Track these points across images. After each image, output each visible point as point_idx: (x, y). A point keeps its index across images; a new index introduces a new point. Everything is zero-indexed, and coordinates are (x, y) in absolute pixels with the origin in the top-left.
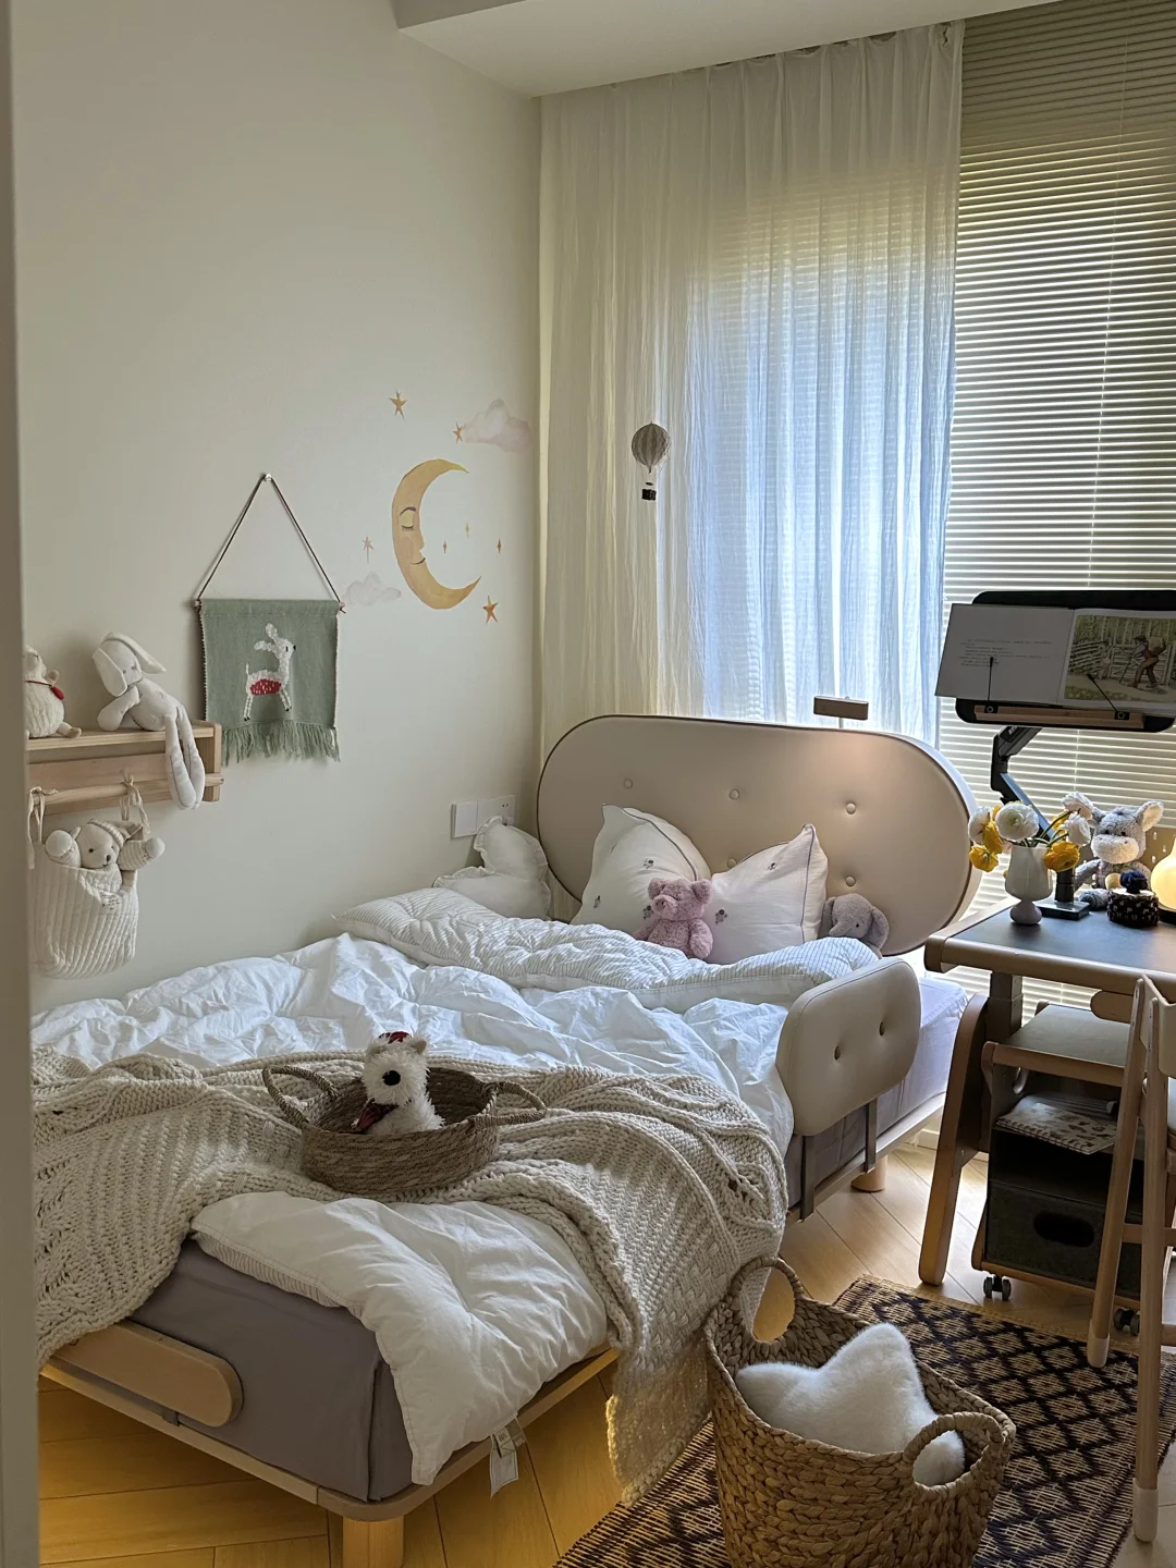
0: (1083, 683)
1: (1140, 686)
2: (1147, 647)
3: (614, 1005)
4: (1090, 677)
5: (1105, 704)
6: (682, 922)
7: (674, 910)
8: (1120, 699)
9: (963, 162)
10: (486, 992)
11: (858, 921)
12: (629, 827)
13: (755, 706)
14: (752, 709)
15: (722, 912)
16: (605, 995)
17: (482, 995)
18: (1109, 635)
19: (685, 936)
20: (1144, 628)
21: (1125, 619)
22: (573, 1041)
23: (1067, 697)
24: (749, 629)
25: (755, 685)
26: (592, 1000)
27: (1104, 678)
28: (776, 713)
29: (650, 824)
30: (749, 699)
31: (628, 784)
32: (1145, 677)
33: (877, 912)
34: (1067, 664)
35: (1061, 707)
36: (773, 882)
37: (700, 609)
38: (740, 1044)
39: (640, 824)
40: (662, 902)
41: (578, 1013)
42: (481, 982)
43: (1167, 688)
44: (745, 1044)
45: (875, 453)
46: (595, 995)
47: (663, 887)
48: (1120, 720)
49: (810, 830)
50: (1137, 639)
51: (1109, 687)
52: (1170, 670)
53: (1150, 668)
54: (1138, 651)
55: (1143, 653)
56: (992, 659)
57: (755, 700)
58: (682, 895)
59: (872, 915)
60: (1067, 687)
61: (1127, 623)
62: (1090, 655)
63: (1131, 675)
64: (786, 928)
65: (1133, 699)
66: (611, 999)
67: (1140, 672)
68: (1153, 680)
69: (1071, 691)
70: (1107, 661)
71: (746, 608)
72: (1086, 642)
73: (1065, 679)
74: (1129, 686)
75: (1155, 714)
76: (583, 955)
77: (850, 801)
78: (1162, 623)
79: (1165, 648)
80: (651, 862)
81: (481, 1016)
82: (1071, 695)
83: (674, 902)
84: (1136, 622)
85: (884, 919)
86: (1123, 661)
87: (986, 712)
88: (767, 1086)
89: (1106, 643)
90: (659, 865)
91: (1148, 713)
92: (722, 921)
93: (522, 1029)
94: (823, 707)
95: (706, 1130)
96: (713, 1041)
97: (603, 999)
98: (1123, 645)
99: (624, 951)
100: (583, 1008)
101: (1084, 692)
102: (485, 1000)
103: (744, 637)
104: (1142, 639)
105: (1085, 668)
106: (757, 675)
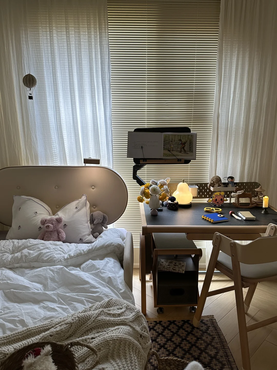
0: (167, 152)
1: (182, 152)
2: (182, 142)
3: (60, 273)
4: (168, 150)
5: (174, 157)
6: (55, 231)
7: (53, 228)
8: (178, 156)
9: (108, 5)
10: (10, 280)
11: (101, 218)
12: (24, 202)
13: (56, 160)
14: (55, 161)
15: (65, 225)
16: (56, 270)
17: (9, 281)
18: (172, 140)
19: (57, 235)
20: (181, 137)
21: (176, 135)
22: (56, 293)
23: (164, 156)
24: (52, 138)
25: (55, 155)
26: (52, 273)
27: (172, 151)
28: (64, 162)
29: (31, 200)
30: (54, 159)
31: (18, 187)
32: (183, 150)
33: (105, 215)
34: (163, 147)
35: (162, 159)
36: (78, 213)
37: (35, 133)
38: (112, 278)
39: (28, 200)
40: (48, 226)
41: (49, 280)
42: (5, 276)
43: (189, 153)
44: (113, 277)
45: (87, 87)
46: (52, 270)
47: (46, 221)
48: (179, 161)
49: (85, 196)
50: (179, 140)
51: (174, 153)
52: (189, 148)
53: (183, 148)
54: (180, 143)
55: (181, 144)
56: (142, 147)
57: (56, 159)
58: (54, 223)
59: (104, 216)
60: (163, 154)
61: (176, 136)
62: (168, 145)
63: (179, 149)
64: (84, 225)
65: (181, 156)
66: (58, 271)
67: (181, 149)
68: (185, 151)
69: (164, 155)
70: (172, 146)
71: (50, 132)
72: (167, 141)
73: (162, 151)
74: (179, 152)
75: (187, 159)
76: (34, 253)
77: (93, 186)
78: (185, 136)
79: (186, 142)
80: (36, 212)
81: (13, 291)
82: (165, 156)
83: (52, 225)
84: (178, 135)
85: (107, 217)
86: (176, 146)
87: (143, 161)
88: (127, 291)
89: (172, 141)
90: (39, 213)
91: (185, 159)
92: (66, 227)
93: (34, 293)
94: (86, 161)
95: (130, 321)
96: (103, 279)
97: (56, 272)
98: (176, 142)
99: (47, 248)
100: (50, 277)
101: (168, 155)
102: (11, 283)
103: (51, 141)
104: (180, 140)
105: (167, 148)
106: (56, 152)
